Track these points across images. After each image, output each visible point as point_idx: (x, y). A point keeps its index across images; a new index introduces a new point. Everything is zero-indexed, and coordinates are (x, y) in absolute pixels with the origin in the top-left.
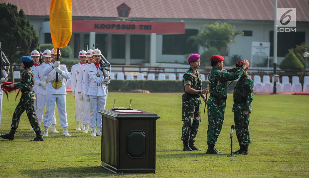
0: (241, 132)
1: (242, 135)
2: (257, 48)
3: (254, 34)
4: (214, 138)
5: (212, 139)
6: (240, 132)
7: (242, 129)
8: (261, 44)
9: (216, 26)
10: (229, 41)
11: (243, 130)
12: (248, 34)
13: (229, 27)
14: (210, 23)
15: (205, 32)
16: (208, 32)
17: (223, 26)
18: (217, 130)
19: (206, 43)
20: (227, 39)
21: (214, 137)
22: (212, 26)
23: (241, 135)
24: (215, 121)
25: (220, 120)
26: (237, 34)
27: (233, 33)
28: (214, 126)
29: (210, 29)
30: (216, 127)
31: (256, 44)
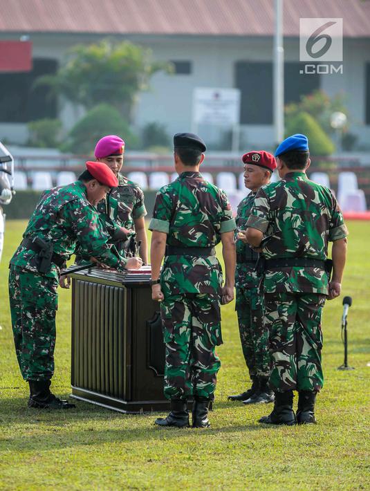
0: (258, 341)
1: (261, 349)
2: (207, 104)
3: (196, 68)
4: (41, 365)
5: (39, 370)
6: (256, 343)
7: (259, 334)
8: (217, 96)
9: (104, 50)
10: (136, 88)
11: (263, 335)
12: (183, 68)
13: (137, 53)
14: (88, 43)
15: (77, 65)
16: (85, 65)
17: (121, 50)
18: (42, 338)
19: (82, 94)
20: (133, 83)
21: (42, 362)
22: (92, 49)
23: (258, 350)
24: (34, 315)
25: (46, 312)
26: (156, 69)
27: (148, 68)
28: (32, 330)
29: (90, 59)
30: (38, 332)
31: (203, 94)
